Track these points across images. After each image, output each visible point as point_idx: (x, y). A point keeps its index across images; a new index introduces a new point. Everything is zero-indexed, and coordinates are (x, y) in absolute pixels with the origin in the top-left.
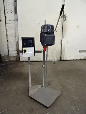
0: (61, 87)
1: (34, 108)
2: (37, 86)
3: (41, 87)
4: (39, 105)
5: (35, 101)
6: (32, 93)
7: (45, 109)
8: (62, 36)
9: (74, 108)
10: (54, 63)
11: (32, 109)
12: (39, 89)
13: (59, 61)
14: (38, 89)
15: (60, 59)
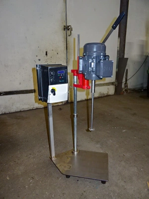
3: (71, 153)
4: (89, 184)
5: (78, 181)
6: (66, 169)
8: (67, 62)
12: (71, 157)
13: (65, 104)
14: (70, 159)
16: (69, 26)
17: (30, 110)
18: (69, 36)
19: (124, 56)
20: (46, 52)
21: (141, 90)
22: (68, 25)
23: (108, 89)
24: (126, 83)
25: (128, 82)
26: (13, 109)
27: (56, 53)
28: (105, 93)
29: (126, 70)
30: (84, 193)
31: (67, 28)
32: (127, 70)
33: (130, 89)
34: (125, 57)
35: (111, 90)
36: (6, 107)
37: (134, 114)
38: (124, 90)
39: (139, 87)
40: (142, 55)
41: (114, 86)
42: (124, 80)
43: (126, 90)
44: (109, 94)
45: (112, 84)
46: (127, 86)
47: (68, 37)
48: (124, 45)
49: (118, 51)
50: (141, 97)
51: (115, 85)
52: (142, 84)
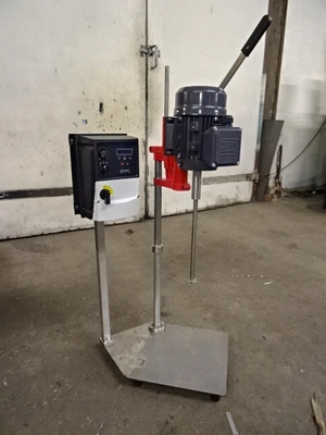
0: (209, 315)
1: (172, 417)
2: (131, 331)
3: (148, 332)
4: (182, 400)
5: (158, 392)
6: (133, 367)
7: (210, 405)
8: (146, 128)
9: (287, 371)
10: (130, 232)
11: (167, 423)
12: (146, 340)
13: (141, 221)
14: (143, 343)
15: (144, 212)
16: (152, 47)
17: (64, 232)
18: (152, 68)
19: (274, 115)
20: (101, 105)
21: (310, 192)
22: (150, 44)
23: (237, 188)
24: (277, 177)
25: (282, 174)
26: (27, 230)
27: (123, 107)
28: (230, 197)
29: (278, 148)
30: (170, 421)
31: (148, 52)
32: (281, 147)
33: (286, 190)
34: (278, 118)
35: (244, 191)
36: (10, 226)
37: (293, 246)
38: (272, 192)
39: (307, 184)
40: (314, 115)
41: (251, 183)
42: (273, 170)
43: (277, 192)
44: (239, 200)
45: (248, 177)
46: (280, 183)
47: (150, 72)
48: (276, 92)
49: (261, 105)
50: (309, 207)
51: (254, 181)
52: (313, 179)
